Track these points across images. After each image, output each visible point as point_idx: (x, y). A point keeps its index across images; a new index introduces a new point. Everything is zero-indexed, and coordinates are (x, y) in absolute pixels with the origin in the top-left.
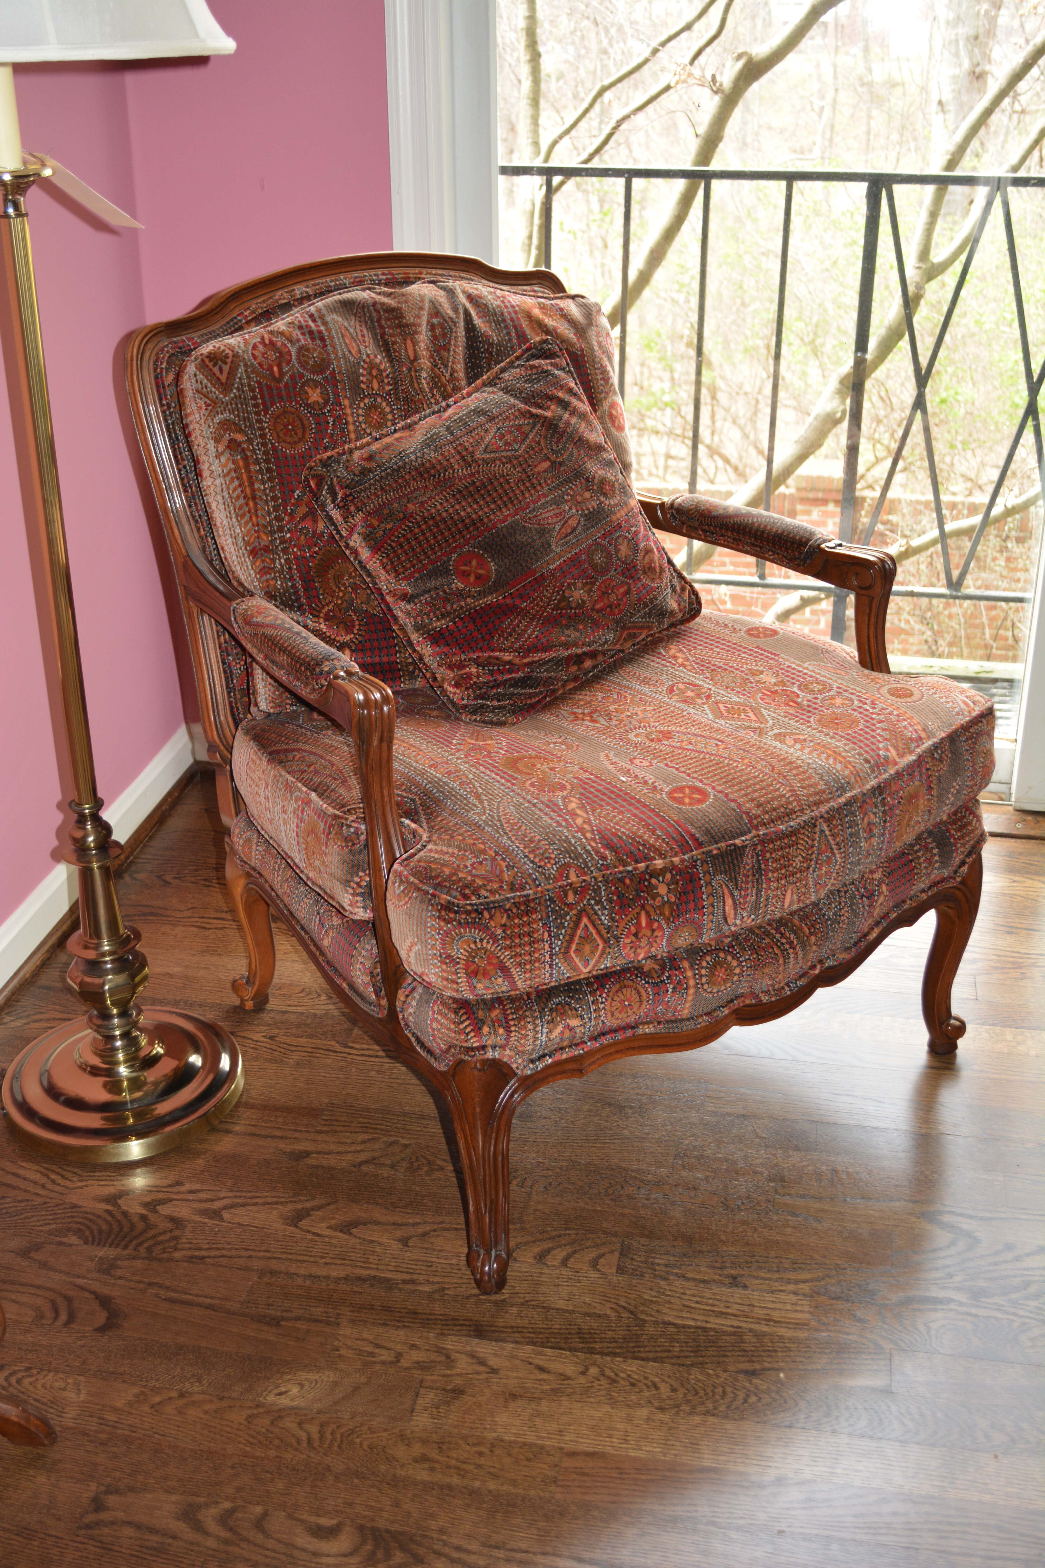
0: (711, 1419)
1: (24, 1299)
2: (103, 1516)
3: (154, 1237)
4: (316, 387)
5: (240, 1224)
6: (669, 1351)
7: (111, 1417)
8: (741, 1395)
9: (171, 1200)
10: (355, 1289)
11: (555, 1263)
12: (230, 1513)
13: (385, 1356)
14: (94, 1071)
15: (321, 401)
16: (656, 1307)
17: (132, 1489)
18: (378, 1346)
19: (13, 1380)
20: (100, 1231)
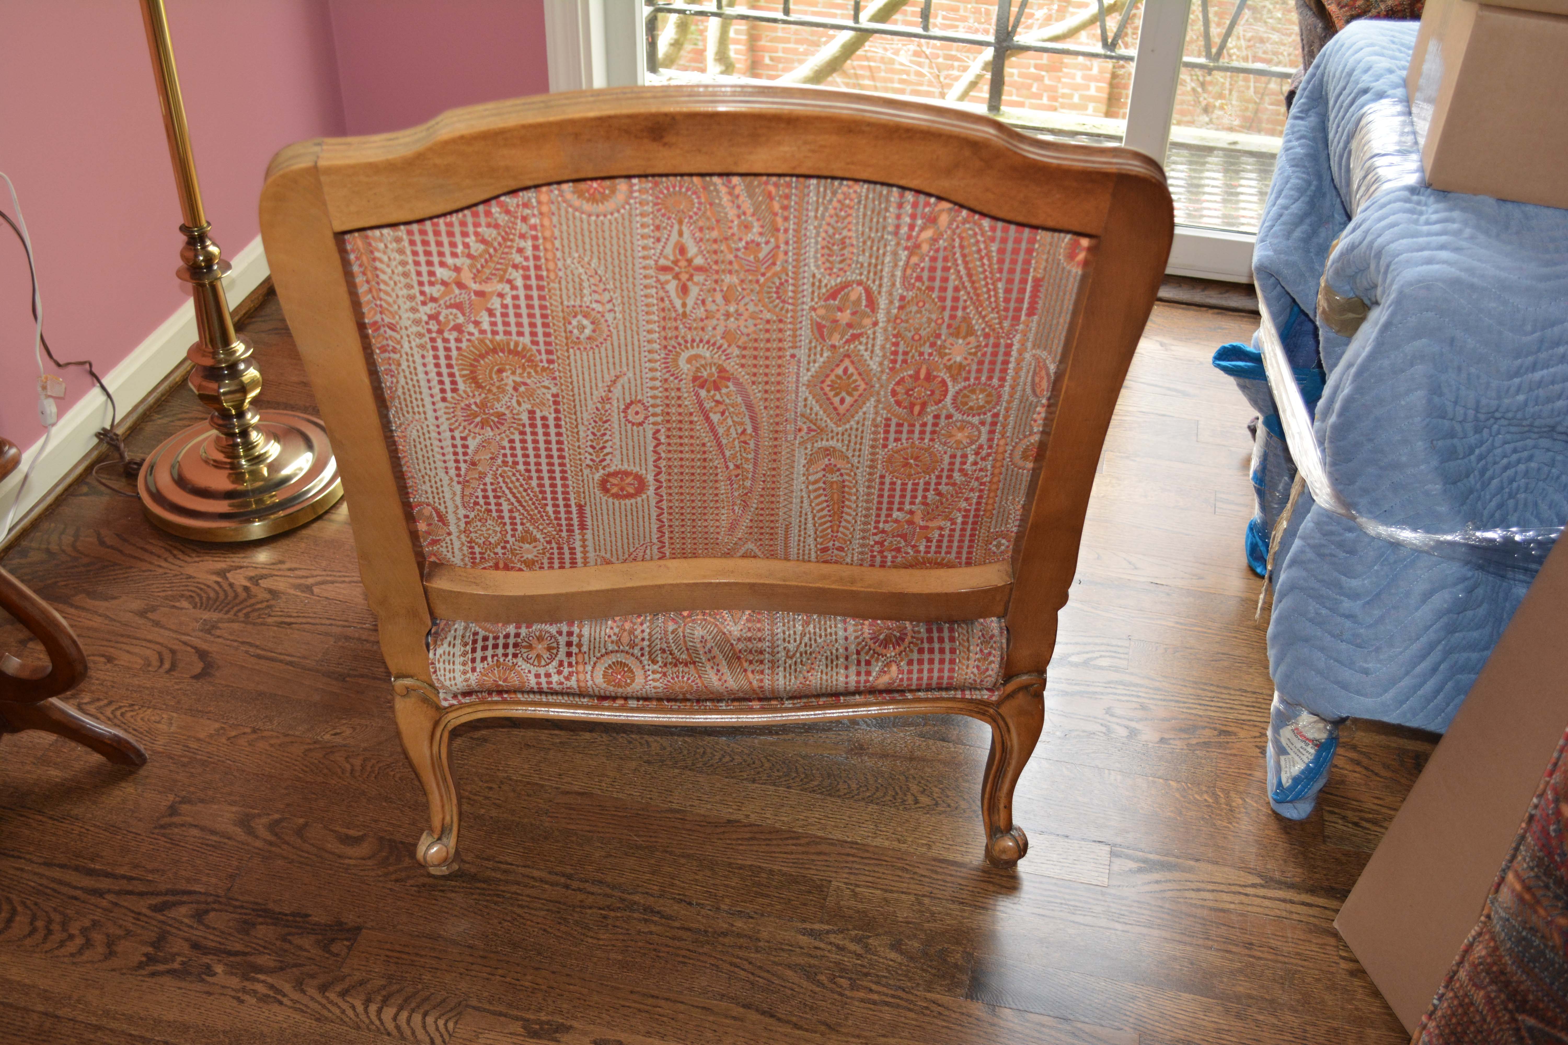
1: (136, 650)
2: (175, 819)
3: (253, 605)
5: (326, 598)
7: (193, 745)
9: (272, 576)
12: (277, 822)
14: (217, 465)
17: (202, 801)
19: (118, 713)
20: (209, 598)
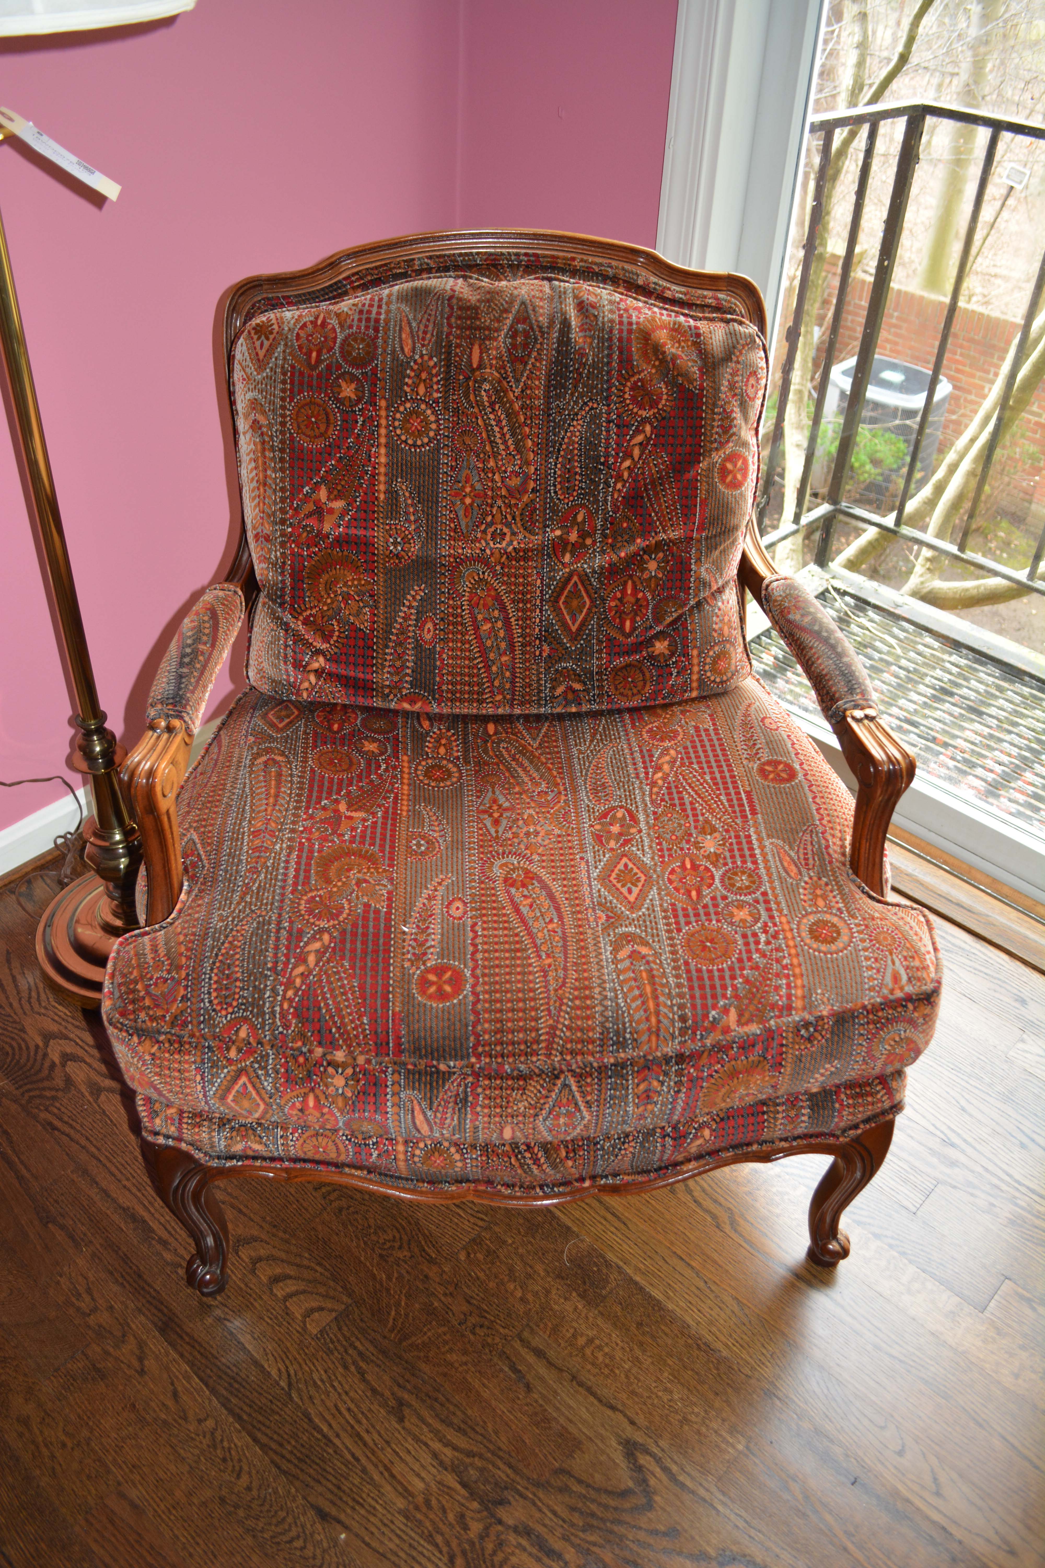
0: (249, 1540)
3: (44, 1089)
4: (352, 382)
5: (104, 1111)
6: (281, 1445)
8: (293, 1533)
9: (82, 1061)
10: (123, 1226)
11: (280, 1294)
13: (85, 1304)
15: (354, 397)
16: (313, 1391)
18: (89, 1291)
20: (18, 1061)
